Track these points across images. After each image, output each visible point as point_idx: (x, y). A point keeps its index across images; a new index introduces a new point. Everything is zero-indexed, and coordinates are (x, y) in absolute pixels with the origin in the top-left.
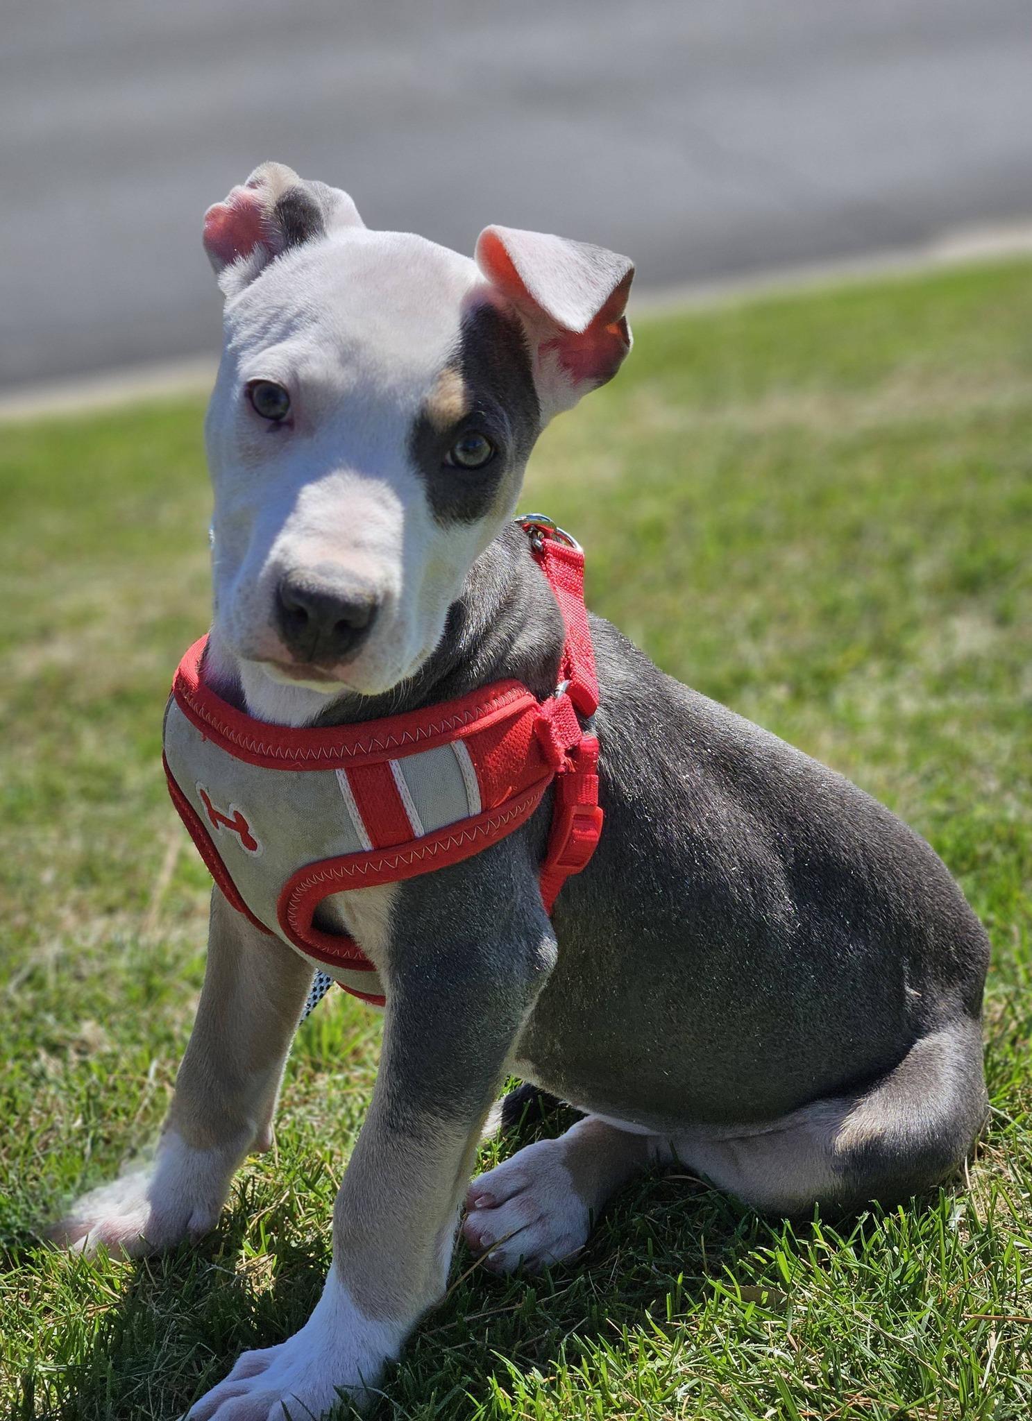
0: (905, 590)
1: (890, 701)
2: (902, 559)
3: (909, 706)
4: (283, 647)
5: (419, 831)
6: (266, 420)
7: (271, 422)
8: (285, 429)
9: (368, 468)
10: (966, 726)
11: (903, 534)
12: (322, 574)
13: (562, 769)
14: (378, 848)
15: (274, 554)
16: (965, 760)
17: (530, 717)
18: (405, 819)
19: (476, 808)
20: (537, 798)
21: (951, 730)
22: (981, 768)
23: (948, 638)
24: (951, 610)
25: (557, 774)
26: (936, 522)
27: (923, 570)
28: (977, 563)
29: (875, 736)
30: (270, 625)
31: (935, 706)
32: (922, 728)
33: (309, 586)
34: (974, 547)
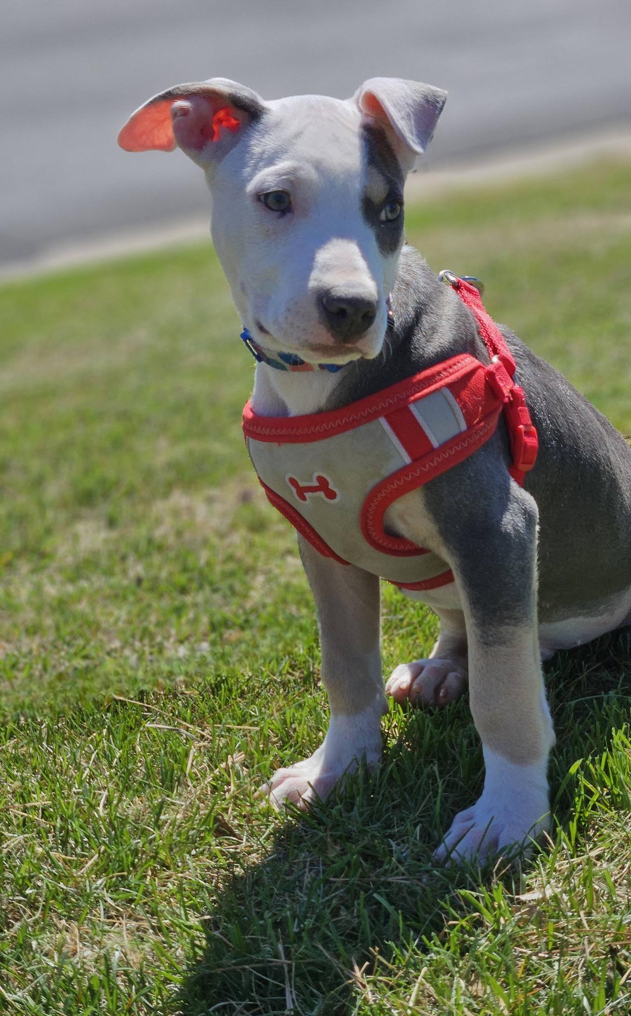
0: (42, 506)
1: (38, 589)
2: (38, 482)
3: (51, 591)
4: (329, 335)
5: (435, 444)
6: (275, 212)
7: (278, 213)
8: (289, 215)
9: (344, 234)
10: (92, 603)
11: (36, 466)
12: (349, 287)
13: (506, 400)
14: (415, 460)
15: (312, 284)
16: (95, 627)
17: (481, 373)
18: (426, 438)
19: (464, 426)
20: (495, 420)
21: (83, 607)
22: (107, 632)
23: (76, 538)
24: (76, 517)
25: (505, 404)
26: (59, 456)
27: (53, 490)
28: (89, 483)
29: (29, 615)
30: (320, 323)
31: (70, 588)
32: (62, 606)
33: (346, 295)
34: (87, 471)
